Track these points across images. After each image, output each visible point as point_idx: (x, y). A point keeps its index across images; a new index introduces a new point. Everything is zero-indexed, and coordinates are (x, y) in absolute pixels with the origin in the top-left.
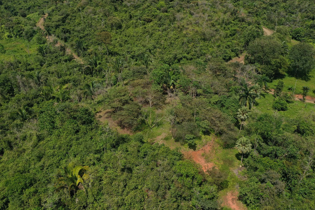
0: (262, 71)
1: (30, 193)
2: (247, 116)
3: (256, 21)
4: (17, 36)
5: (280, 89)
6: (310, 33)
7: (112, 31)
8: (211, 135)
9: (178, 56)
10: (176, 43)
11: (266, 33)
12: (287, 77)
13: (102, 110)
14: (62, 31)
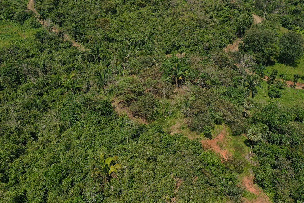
0: (256, 59)
1: (68, 183)
2: (252, 105)
3: (247, 8)
4: (9, 19)
5: (274, 77)
6: (297, 21)
7: (107, 15)
8: (222, 124)
9: (177, 44)
10: (173, 30)
11: (255, 19)
12: (277, 63)
13: (114, 100)
14: (57, 15)
